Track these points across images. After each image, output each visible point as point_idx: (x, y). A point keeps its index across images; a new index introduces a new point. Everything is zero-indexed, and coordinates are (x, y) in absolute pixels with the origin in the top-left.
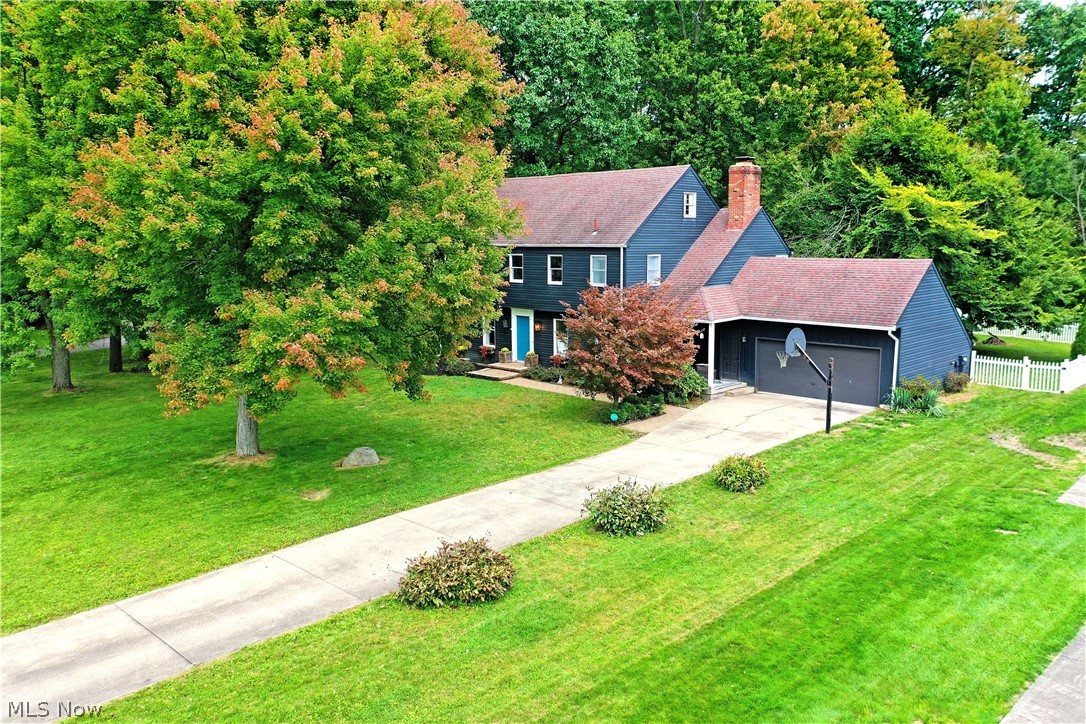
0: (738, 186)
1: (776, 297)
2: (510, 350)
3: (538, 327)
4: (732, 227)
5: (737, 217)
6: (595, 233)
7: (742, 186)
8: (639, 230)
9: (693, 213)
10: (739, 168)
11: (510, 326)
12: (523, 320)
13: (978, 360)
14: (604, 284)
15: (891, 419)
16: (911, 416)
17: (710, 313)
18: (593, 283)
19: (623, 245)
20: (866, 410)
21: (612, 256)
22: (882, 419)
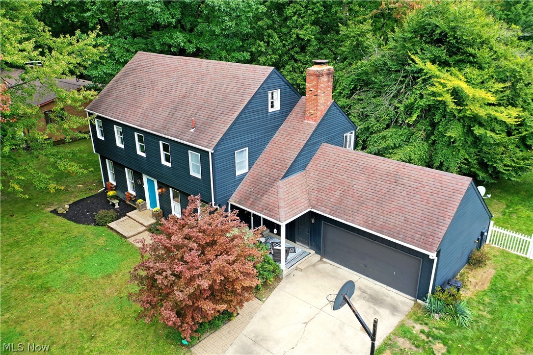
0: (313, 87)
1: (338, 193)
2: (144, 200)
3: (160, 191)
4: (308, 119)
5: (312, 112)
6: (192, 130)
7: (316, 87)
8: (226, 134)
9: (277, 107)
10: (315, 72)
11: (143, 184)
12: (151, 183)
13: (494, 229)
14: (200, 177)
15: (426, 329)
16: (443, 324)
17: (282, 214)
18: (192, 173)
19: (211, 151)
20: (404, 303)
21: (204, 154)
22: (418, 327)
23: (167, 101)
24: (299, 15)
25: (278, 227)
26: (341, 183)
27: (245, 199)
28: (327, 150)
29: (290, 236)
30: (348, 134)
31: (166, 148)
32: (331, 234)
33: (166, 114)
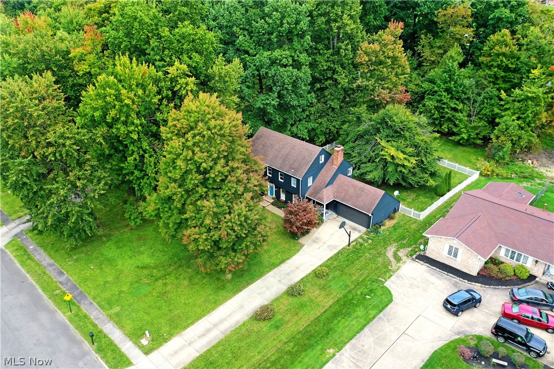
0: (336, 154)
1: (344, 194)
2: (268, 192)
3: (276, 189)
4: (334, 165)
5: (336, 163)
6: (293, 171)
8: (306, 173)
9: (323, 161)
10: (337, 150)
13: (401, 206)
14: (295, 187)
15: (368, 237)
16: (373, 236)
17: (325, 200)
18: (292, 185)
19: (301, 179)
20: (364, 230)
21: (298, 180)
22: (366, 236)
23: (280, 156)
24: (331, 94)
25: (323, 205)
26: (345, 190)
27: (311, 195)
28: (341, 177)
29: (327, 208)
30: (350, 169)
31: (281, 175)
32: (341, 208)
33: (280, 162)
